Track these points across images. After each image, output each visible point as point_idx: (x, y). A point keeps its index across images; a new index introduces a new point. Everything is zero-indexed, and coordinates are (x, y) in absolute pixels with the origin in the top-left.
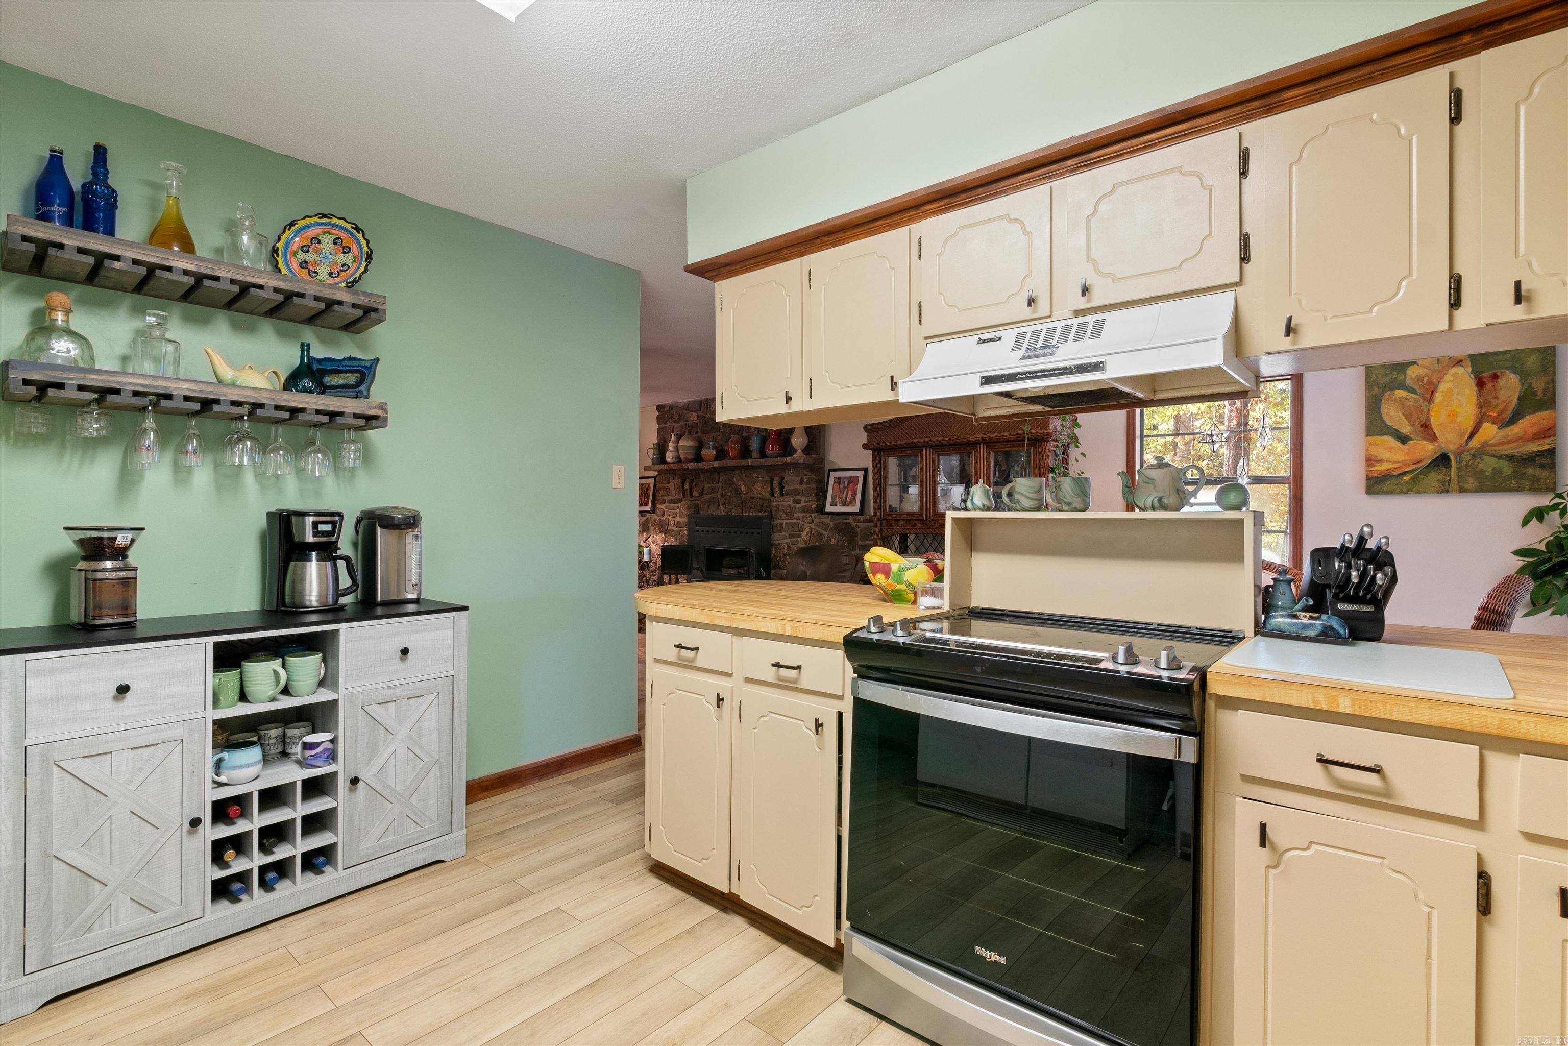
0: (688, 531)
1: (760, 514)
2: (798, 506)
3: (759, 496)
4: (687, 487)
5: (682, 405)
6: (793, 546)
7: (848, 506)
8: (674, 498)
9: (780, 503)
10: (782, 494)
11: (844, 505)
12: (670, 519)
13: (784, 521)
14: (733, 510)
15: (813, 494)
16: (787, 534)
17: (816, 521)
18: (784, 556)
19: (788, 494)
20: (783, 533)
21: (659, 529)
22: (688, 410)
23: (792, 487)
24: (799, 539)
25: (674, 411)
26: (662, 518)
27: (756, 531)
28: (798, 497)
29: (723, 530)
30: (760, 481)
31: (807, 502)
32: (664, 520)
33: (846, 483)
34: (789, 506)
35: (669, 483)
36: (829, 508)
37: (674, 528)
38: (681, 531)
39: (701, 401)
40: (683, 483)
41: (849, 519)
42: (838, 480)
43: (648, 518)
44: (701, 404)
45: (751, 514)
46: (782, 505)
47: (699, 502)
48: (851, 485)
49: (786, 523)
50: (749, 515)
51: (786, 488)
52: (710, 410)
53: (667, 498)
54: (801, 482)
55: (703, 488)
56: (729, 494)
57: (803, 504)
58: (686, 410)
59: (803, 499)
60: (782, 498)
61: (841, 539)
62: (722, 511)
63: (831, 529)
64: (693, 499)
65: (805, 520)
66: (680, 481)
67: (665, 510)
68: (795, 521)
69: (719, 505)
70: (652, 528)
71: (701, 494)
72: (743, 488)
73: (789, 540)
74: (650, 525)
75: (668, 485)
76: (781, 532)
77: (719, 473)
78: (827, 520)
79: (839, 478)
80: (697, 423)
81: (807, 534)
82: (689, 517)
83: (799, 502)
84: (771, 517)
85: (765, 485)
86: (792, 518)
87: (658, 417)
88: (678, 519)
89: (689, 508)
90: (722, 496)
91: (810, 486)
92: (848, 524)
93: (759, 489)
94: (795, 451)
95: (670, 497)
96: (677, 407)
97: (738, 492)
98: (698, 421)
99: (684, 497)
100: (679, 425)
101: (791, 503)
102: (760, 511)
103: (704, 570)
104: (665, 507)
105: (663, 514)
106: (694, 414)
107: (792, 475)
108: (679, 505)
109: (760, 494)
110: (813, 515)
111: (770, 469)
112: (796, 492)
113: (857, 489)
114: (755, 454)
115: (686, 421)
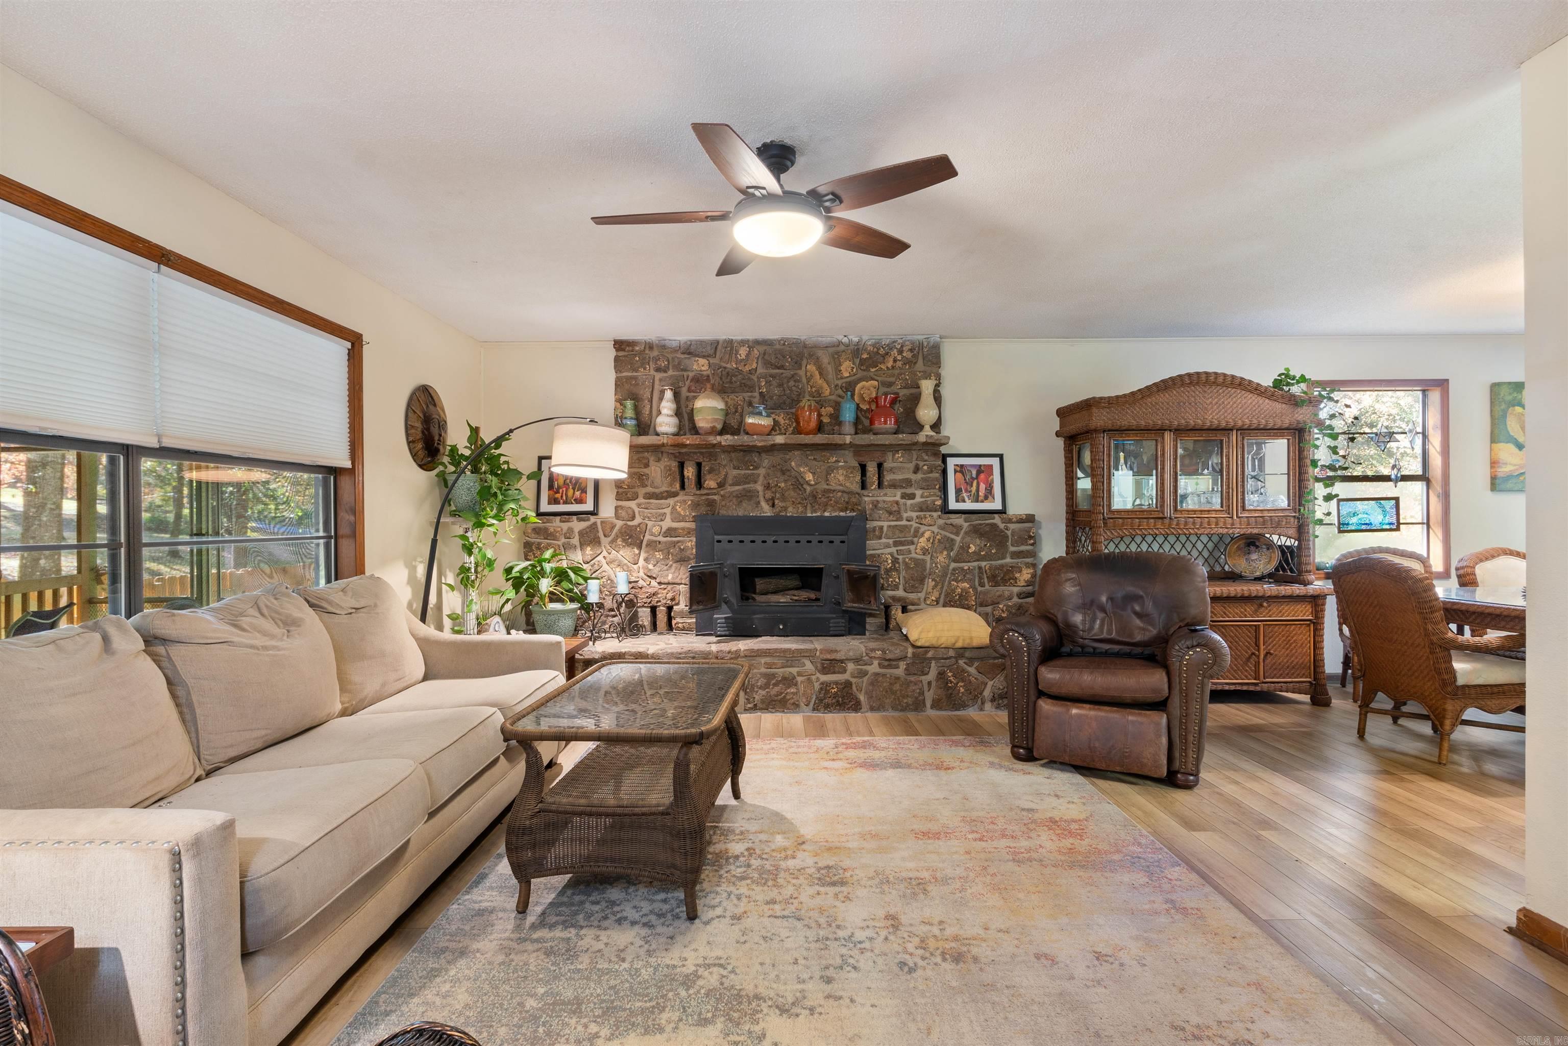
0: (698, 545)
1: (842, 514)
2: (909, 502)
3: (841, 488)
4: (690, 472)
5: (674, 344)
6: (900, 557)
7: (982, 502)
8: (657, 491)
9: (879, 499)
10: (880, 485)
11: (977, 501)
12: (650, 524)
13: (885, 524)
14: (790, 509)
15: (937, 487)
16: (891, 541)
17: (941, 522)
18: (888, 571)
19: (894, 485)
20: (884, 540)
21: (624, 540)
22: (690, 353)
23: (899, 477)
24: (912, 547)
25: (655, 353)
26: (630, 523)
27: (837, 539)
28: (909, 491)
29: (774, 538)
30: (842, 467)
31: (927, 497)
32: (636, 527)
33: (974, 473)
34: (897, 503)
35: (647, 465)
36: (953, 505)
37: (661, 538)
38: (678, 542)
39: (718, 342)
40: (682, 466)
41: (994, 518)
42: (961, 469)
43: (595, 524)
44: (716, 348)
45: (827, 514)
46: (884, 502)
47: (715, 497)
48: (982, 476)
49: (889, 526)
50: (822, 516)
51: (888, 477)
52: (736, 357)
53: (642, 491)
54: (917, 470)
55: (726, 476)
56: (783, 485)
57: (918, 499)
58: (683, 353)
59: (919, 493)
60: (882, 492)
61: (985, 545)
62: (766, 510)
63: (966, 533)
64: (703, 492)
65: (924, 521)
66: (674, 464)
67: (637, 510)
68: (904, 523)
69: (759, 502)
70: (605, 541)
71: (721, 485)
72: (809, 477)
73: (893, 550)
74: (601, 534)
75: (646, 471)
76: (880, 538)
77: (760, 453)
78: (959, 520)
79: (962, 466)
80: (708, 376)
81: (928, 540)
82: (695, 519)
83: (912, 496)
84: (864, 517)
85: (852, 473)
86: (900, 519)
87: (617, 359)
88: (668, 523)
89: (695, 505)
90: (767, 487)
91: (931, 475)
92: (994, 526)
93: (841, 478)
94: (921, 427)
95: (649, 489)
96: (664, 347)
97: (799, 484)
98: (709, 372)
99: (683, 487)
100: (665, 375)
101: (898, 498)
102: (845, 510)
103: (733, 600)
104: (639, 505)
105: (633, 518)
106: (702, 361)
107: (901, 460)
108: (671, 501)
109: (841, 485)
110: (935, 514)
111: (857, 450)
112: (908, 483)
113: (992, 480)
114: (848, 428)
115: (682, 370)
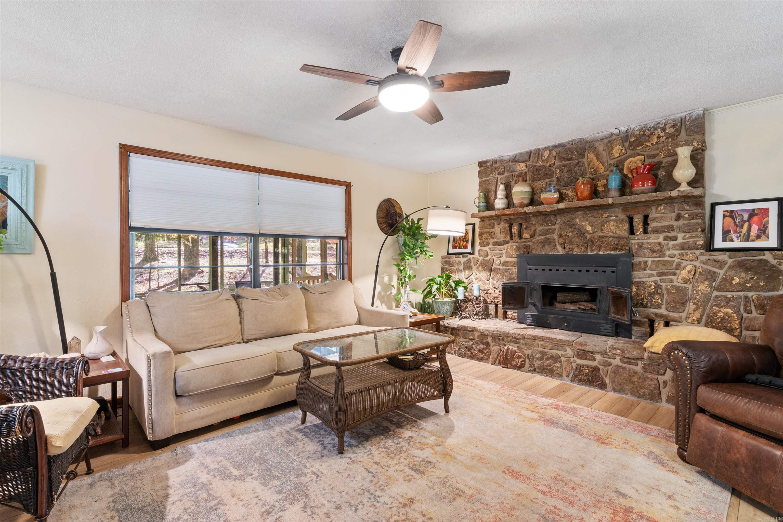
0: (519, 271)
1: (613, 252)
2: (671, 243)
3: (612, 235)
4: (515, 229)
5: (507, 158)
6: (664, 285)
7: (753, 240)
8: (498, 241)
9: (643, 241)
10: (645, 231)
11: (747, 239)
12: (495, 259)
13: (650, 260)
14: (575, 250)
15: (699, 230)
16: (655, 272)
17: (703, 258)
18: (651, 294)
19: (657, 231)
20: (648, 271)
21: (482, 268)
22: (515, 161)
23: (661, 224)
24: (674, 278)
25: (498, 165)
26: (486, 259)
27: (609, 269)
28: (671, 234)
29: (563, 268)
30: (613, 220)
31: (688, 238)
32: (488, 260)
33: (746, 217)
34: (660, 244)
35: (493, 227)
36: (718, 243)
37: (500, 267)
38: (509, 269)
39: (531, 152)
40: (511, 227)
41: (764, 255)
42: (732, 214)
43: (470, 259)
44: (530, 155)
45: (601, 253)
46: (648, 243)
47: (529, 243)
48: (755, 219)
49: (653, 261)
50: (597, 254)
51: (652, 225)
52: (542, 158)
53: (491, 241)
54: (678, 218)
55: (535, 230)
56: (570, 234)
57: (680, 240)
58: (512, 162)
59: (680, 236)
60: (647, 236)
61: (752, 278)
62: (560, 251)
63: (730, 267)
64: (522, 240)
65: (685, 257)
66: (507, 225)
67: (489, 251)
68: (667, 258)
69: (555, 246)
70: (474, 267)
71: (532, 236)
72: (589, 228)
73: (657, 279)
74: (472, 264)
75: (493, 230)
76: (645, 269)
77: (555, 215)
78: (724, 257)
79: (732, 212)
80: (526, 173)
81: (689, 272)
82: (519, 256)
83: (675, 238)
84: (630, 254)
85: (621, 223)
86: (664, 256)
87: (479, 172)
88: (504, 259)
89: (518, 248)
90: (560, 236)
91: (693, 221)
92: (765, 262)
93: (612, 228)
94: (678, 184)
95: (495, 240)
96: (502, 161)
97: (581, 233)
98: (526, 170)
99: (511, 238)
100: (503, 176)
101: (661, 240)
102: (616, 249)
103: (539, 305)
104: (490, 249)
105: (487, 255)
106: (523, 165)
107: (663, 211)
108: (506, 246)
109: (613, 232)
110: (697, 252)
111: (626, 207)
112: (671, 228)
113: (768, 222)
114: (614, 193)
115: (512, 172)
